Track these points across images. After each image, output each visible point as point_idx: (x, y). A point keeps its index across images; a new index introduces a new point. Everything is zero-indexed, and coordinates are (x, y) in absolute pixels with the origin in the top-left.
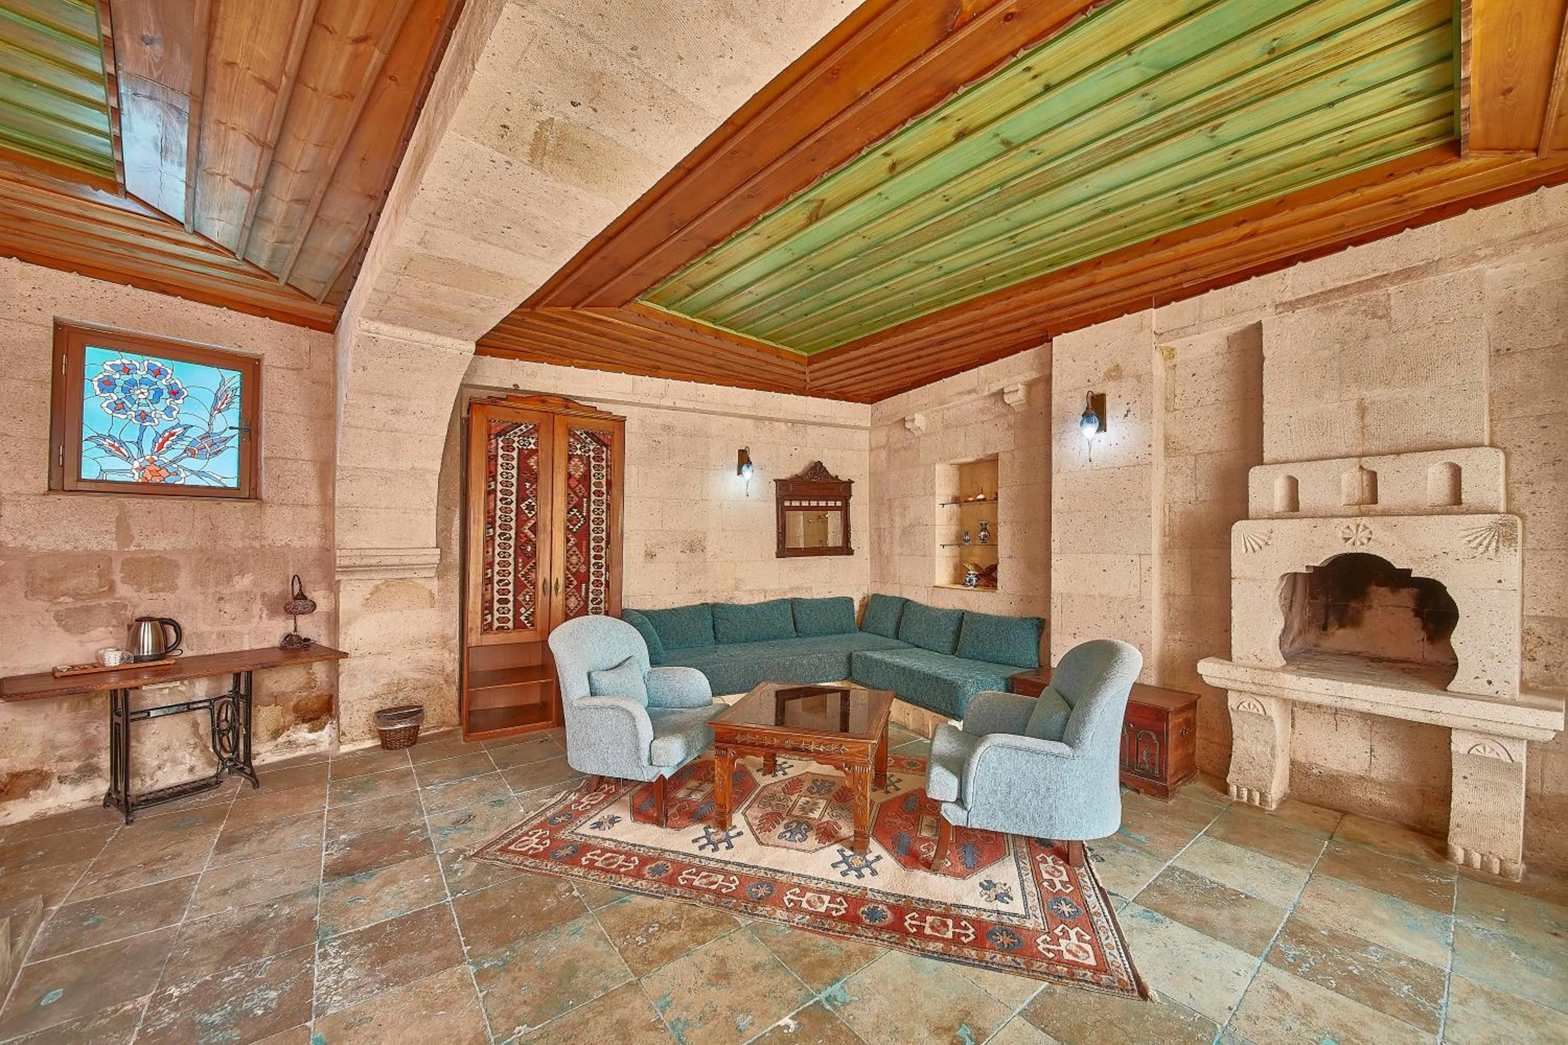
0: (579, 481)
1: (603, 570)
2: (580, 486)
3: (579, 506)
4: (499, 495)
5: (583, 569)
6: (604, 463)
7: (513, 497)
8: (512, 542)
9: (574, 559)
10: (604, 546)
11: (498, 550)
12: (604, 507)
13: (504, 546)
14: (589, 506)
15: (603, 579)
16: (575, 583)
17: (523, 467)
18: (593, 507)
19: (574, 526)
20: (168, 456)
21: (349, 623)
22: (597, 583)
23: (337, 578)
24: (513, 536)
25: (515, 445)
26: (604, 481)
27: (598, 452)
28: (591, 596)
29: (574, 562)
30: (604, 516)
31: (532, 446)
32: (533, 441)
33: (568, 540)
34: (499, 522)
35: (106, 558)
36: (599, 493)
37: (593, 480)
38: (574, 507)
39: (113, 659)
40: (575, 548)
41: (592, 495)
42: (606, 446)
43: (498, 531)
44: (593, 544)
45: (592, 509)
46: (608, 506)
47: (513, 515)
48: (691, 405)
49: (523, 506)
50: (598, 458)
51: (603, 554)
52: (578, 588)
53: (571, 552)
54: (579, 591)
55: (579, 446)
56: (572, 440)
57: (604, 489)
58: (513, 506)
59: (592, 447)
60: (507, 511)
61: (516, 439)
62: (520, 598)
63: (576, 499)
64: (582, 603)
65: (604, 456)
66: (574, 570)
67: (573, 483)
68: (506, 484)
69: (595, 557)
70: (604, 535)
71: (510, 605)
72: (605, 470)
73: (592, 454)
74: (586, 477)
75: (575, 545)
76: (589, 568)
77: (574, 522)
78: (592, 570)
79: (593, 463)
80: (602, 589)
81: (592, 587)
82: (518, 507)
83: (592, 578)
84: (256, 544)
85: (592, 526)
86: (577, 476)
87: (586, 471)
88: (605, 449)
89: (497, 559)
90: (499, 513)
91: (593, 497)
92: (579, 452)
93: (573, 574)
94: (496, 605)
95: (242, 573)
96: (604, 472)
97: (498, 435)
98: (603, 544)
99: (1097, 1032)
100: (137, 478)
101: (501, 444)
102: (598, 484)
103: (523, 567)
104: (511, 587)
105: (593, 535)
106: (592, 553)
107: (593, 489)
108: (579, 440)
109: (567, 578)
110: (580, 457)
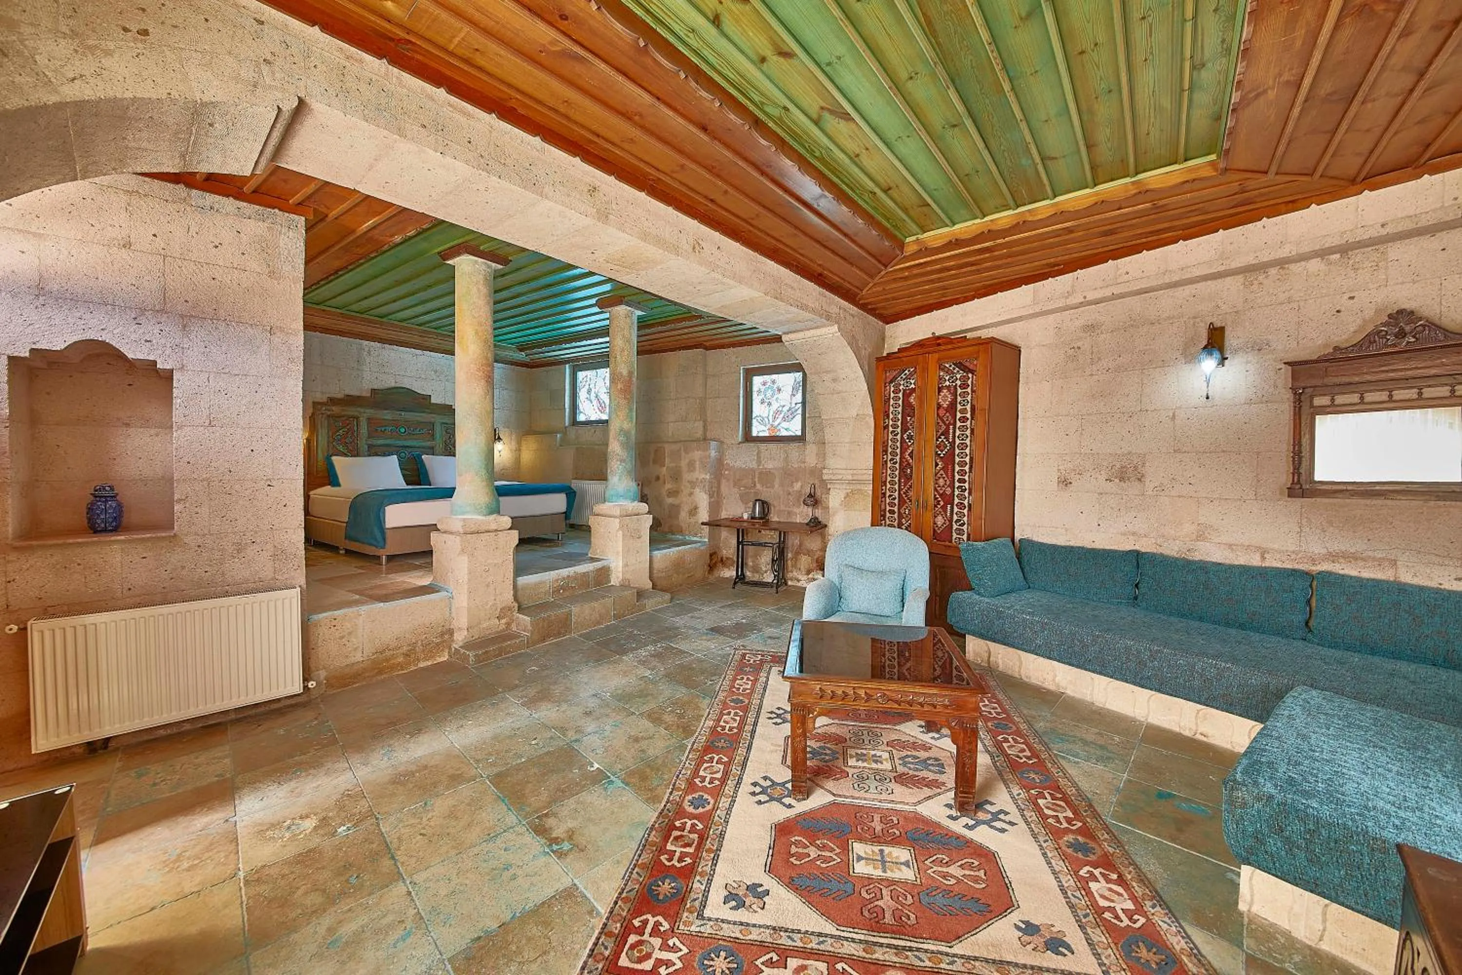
0: (947, 410)
1: (966, 494)
2: (948, 414)
3: (946, 433)
4: (891, 429)
5: (949, 491)
6: (969, 390)
7: (899, 430)
8: (897, 466)
9: (941, 482)
10: (967, 471)
11: (889, 472)
12: (968, 432)
13: (893, 469)
14: (954, 432)
15: (966, 502)
16: (942, 503)
17: (907, 405)
18: (958, 433)
19: (942, 451)
20: (776, 423)
21: (834, 515)
22: (961, 506)
23: (829, 486)
24: (898, 461)
25: (901, 387)
26: (968, 407)
27: (964, 379)
28: (955, 517)
29: (941, 484)
30: (968, 442)
31: (913, 386)
32: (913, 382)
33: (937, 465)
34: (890, 450)
35: (753, 470)
36: (963, 419)
37: (959, 407)
38: (942, 434)
39: (745, 516)
40: (942, 472)
41: (958, 422)
42: (972, 372)
43: (890, 457)
44: (957, 468)
45: (957, 435)
46: (972, 431)
47: (898, 444)
48: (1108, 292)
49: (905, 436)
50: (964, 386)
51: (966, 478)
52: (944, 508)
53: (939, 475)
54: (946, 512)
55: (947, 378)
56: (942, 374)
57: (968, 415)
58: (899, 437)
59: (958, 376)
60: (894, 441)
61: (902, 383)
62: (902, 511)
63: (944, 427)
64: (948, 523)
65: (969, 382)
66: (941, 492)
67: (942, 412)
68: (895, 420)
69: (960, 481)
70: (967, 459)
71: (896, 516)
72: (970, 396)
73: (958, 383)
74: (953, 406)
75: (941, 469)
76: (953, 491)
77: (942, 448)
78: (956, 493)
79: (959, 391)
80: (965, 511)
81: (956, 509)
82: (902, 437)
83: (956, 501)
84: (803, 465)
85: (957, 451)
86: (945, 406)
87: (953, 400)
88: (970, 375)
89: (889, 479)
90: (890, 443)
91: (958, 424)
92: (947, 383)
93: (941, 495)
94: (888, 515)
95: (797, 481)
96: (969, 398)
97: (891, 382)
98: (967, 468)
99: (540, 937)
100: (767, 434)
101: (892, 389)
102: (963, 411)
103: (905, 486)
104: (896, 501)
105: (957, 459)
106: (957, 477)
107: (959, 415)
108: (948, 372)
109: (936, 499)
110: (948, 387)
